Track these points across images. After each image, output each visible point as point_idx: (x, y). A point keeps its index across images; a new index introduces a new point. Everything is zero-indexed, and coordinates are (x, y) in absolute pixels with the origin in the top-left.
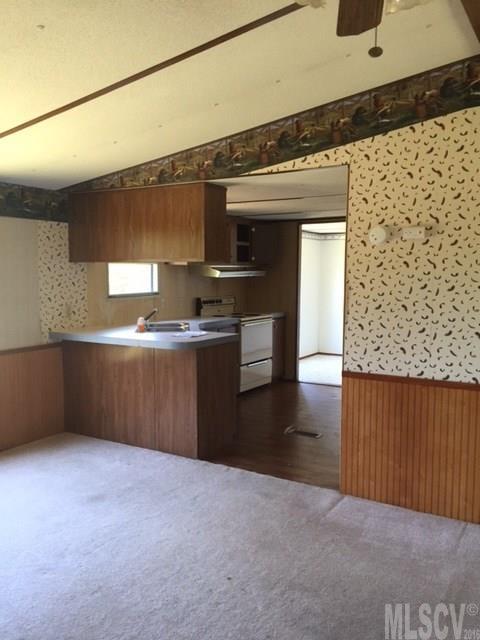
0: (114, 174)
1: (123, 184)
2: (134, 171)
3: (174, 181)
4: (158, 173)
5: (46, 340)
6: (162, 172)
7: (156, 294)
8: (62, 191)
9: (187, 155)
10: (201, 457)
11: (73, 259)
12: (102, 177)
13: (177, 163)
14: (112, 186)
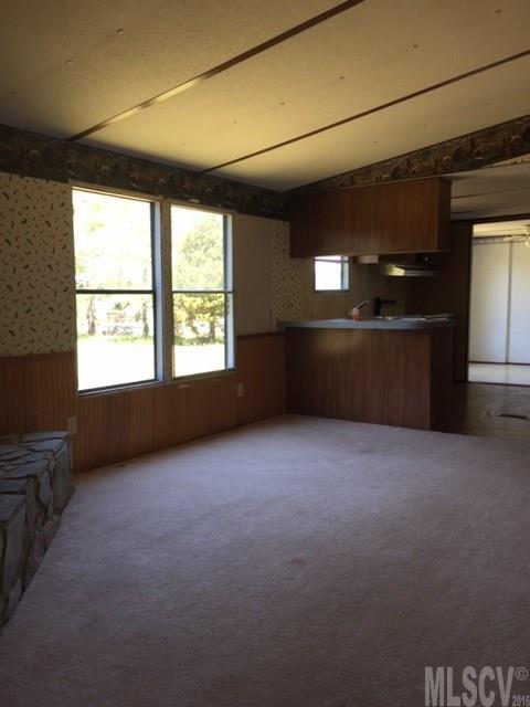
0: (343, 175)
1: (353, 182)
2: (366, 171)
3: (409, 177)
4: (392, 171)
5: (274, 329)
6: (396, 169)
7: (346, 291)
8: (288, 192)
9: (425, 153)
10: (434, 428)
11: (292, 255)
12: (332, 178)
13: (412, 161)
14: (342, 185)
